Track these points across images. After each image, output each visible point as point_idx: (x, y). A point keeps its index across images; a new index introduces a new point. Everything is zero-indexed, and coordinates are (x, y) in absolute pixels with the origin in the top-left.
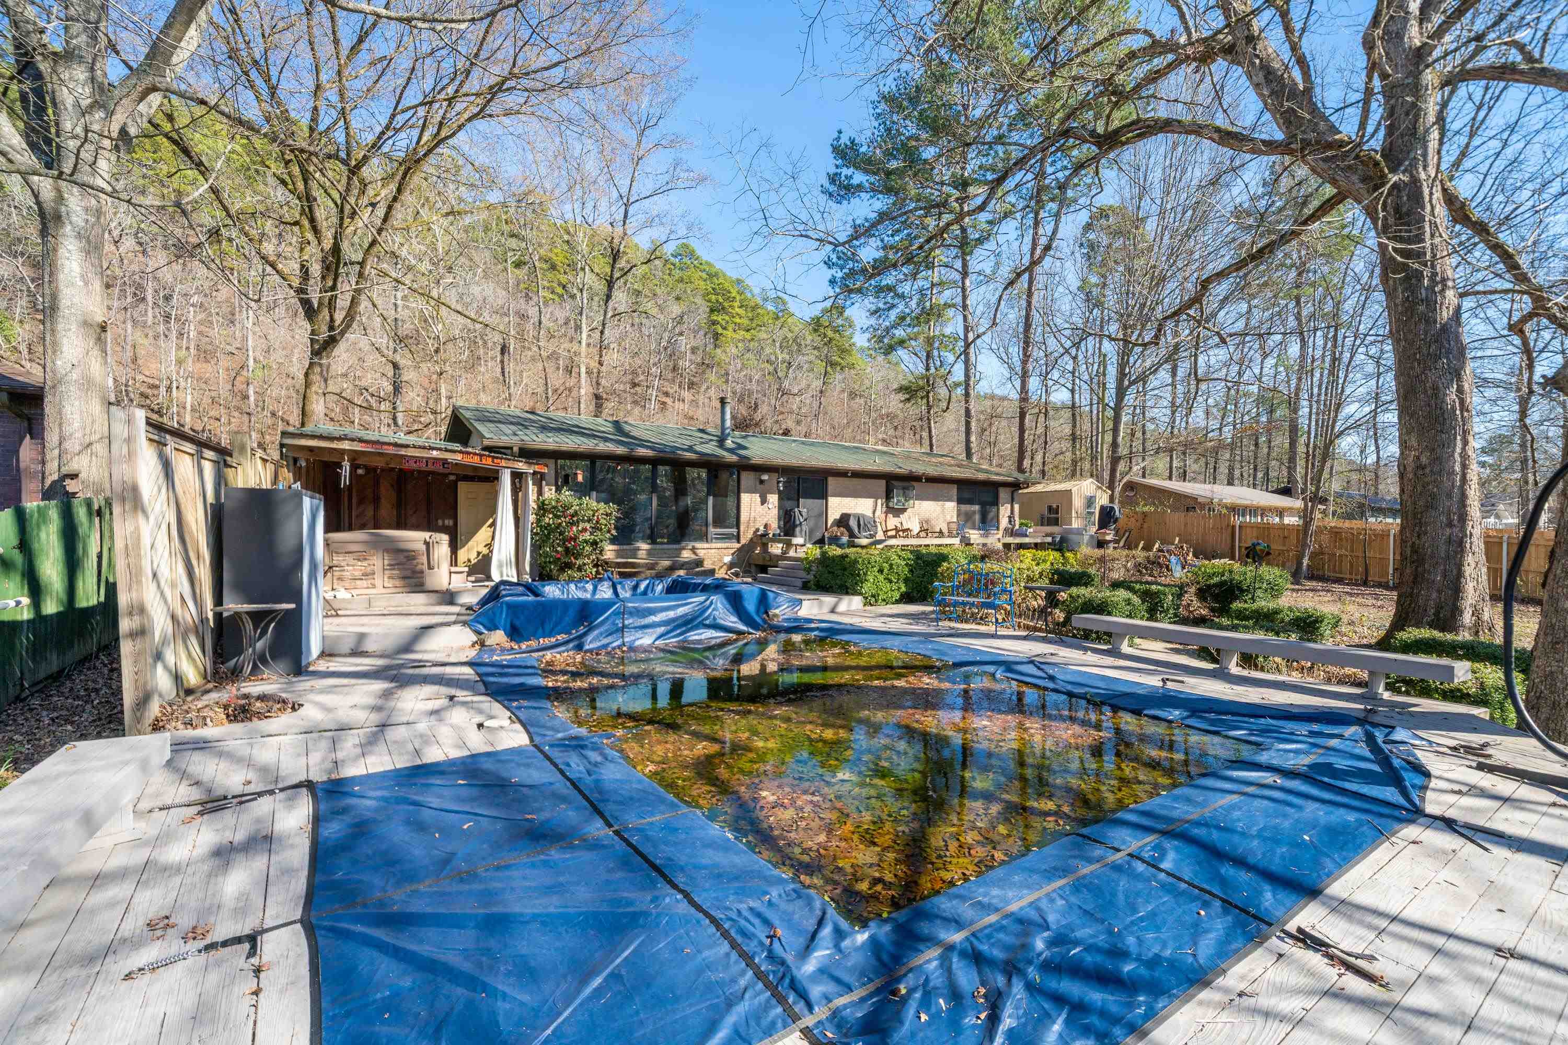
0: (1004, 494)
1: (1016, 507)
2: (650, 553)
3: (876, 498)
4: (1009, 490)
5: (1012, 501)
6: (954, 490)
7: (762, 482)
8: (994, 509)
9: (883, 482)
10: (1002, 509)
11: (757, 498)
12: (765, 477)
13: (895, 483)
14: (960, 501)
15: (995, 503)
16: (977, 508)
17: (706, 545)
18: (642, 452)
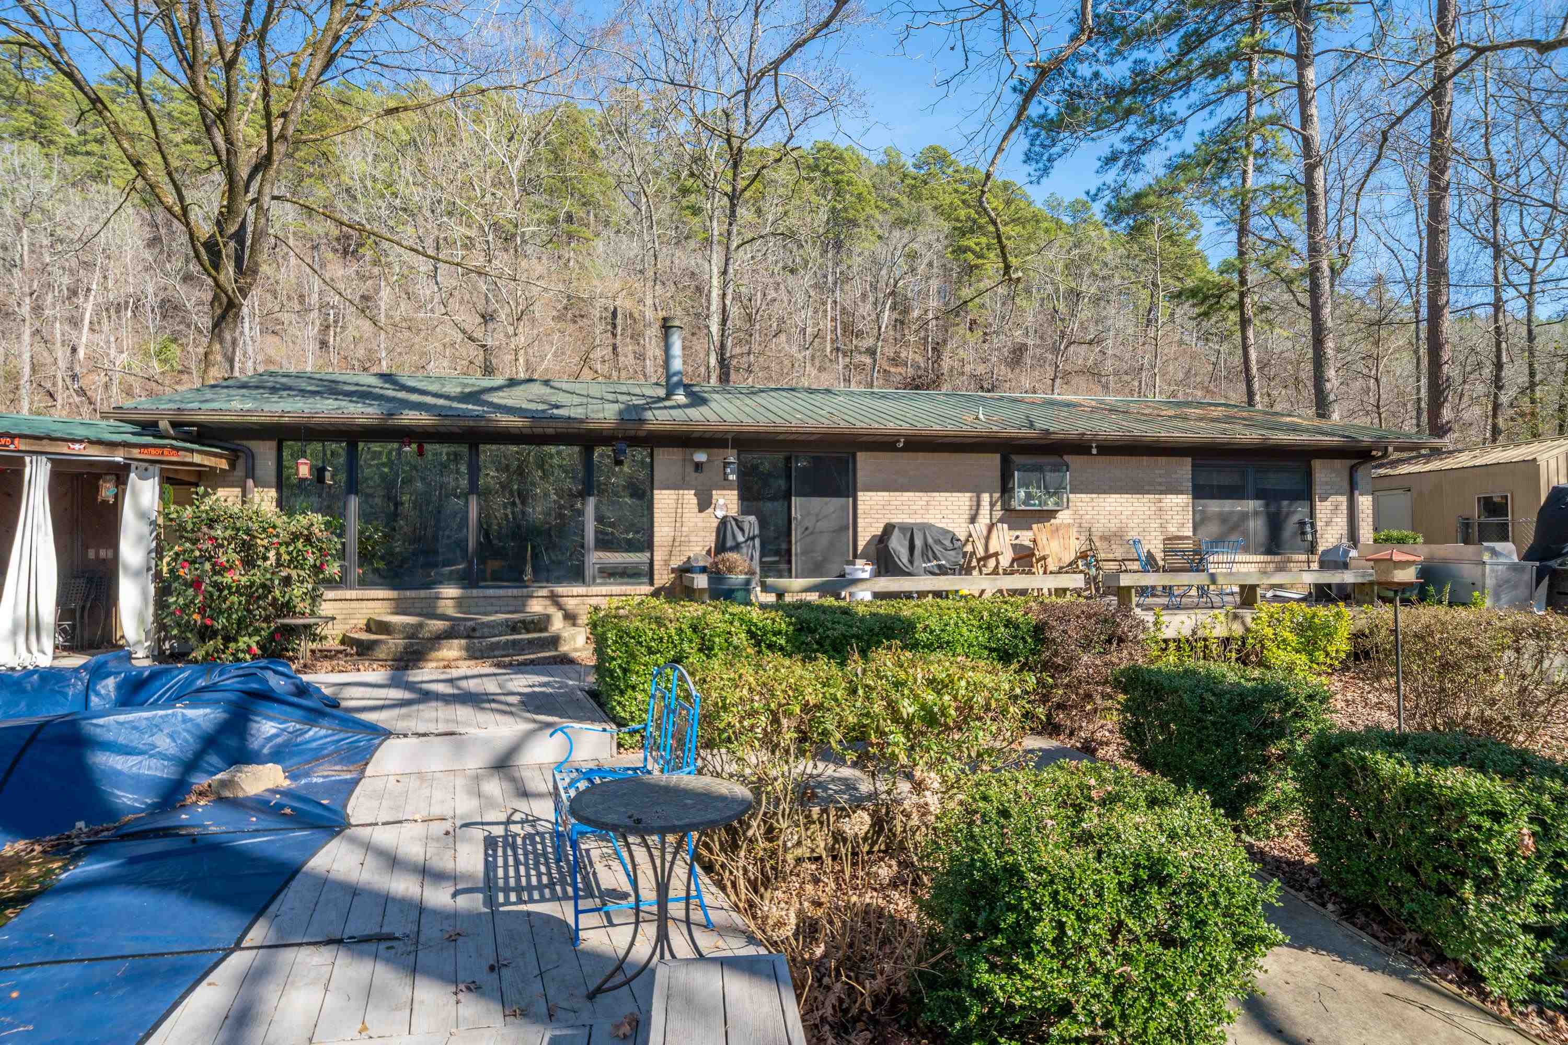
0: (1322, 472)
1: (1365, 502)
2: (460, 602)
3: (978, 491)
4: (1341, 465)
5: (1352, 490)
6: (1184, 469)
7: (698, 467)
8: (1300, 511)
9: (996, 458)
10: (1323, 509)
11: (690, 497)
12: (701, 457)
13: (1017, 459)
14: (1200, 492)
15: (1306, 494)
16: (1251, 505)
17: (581, 590)
18: (410, 417)
